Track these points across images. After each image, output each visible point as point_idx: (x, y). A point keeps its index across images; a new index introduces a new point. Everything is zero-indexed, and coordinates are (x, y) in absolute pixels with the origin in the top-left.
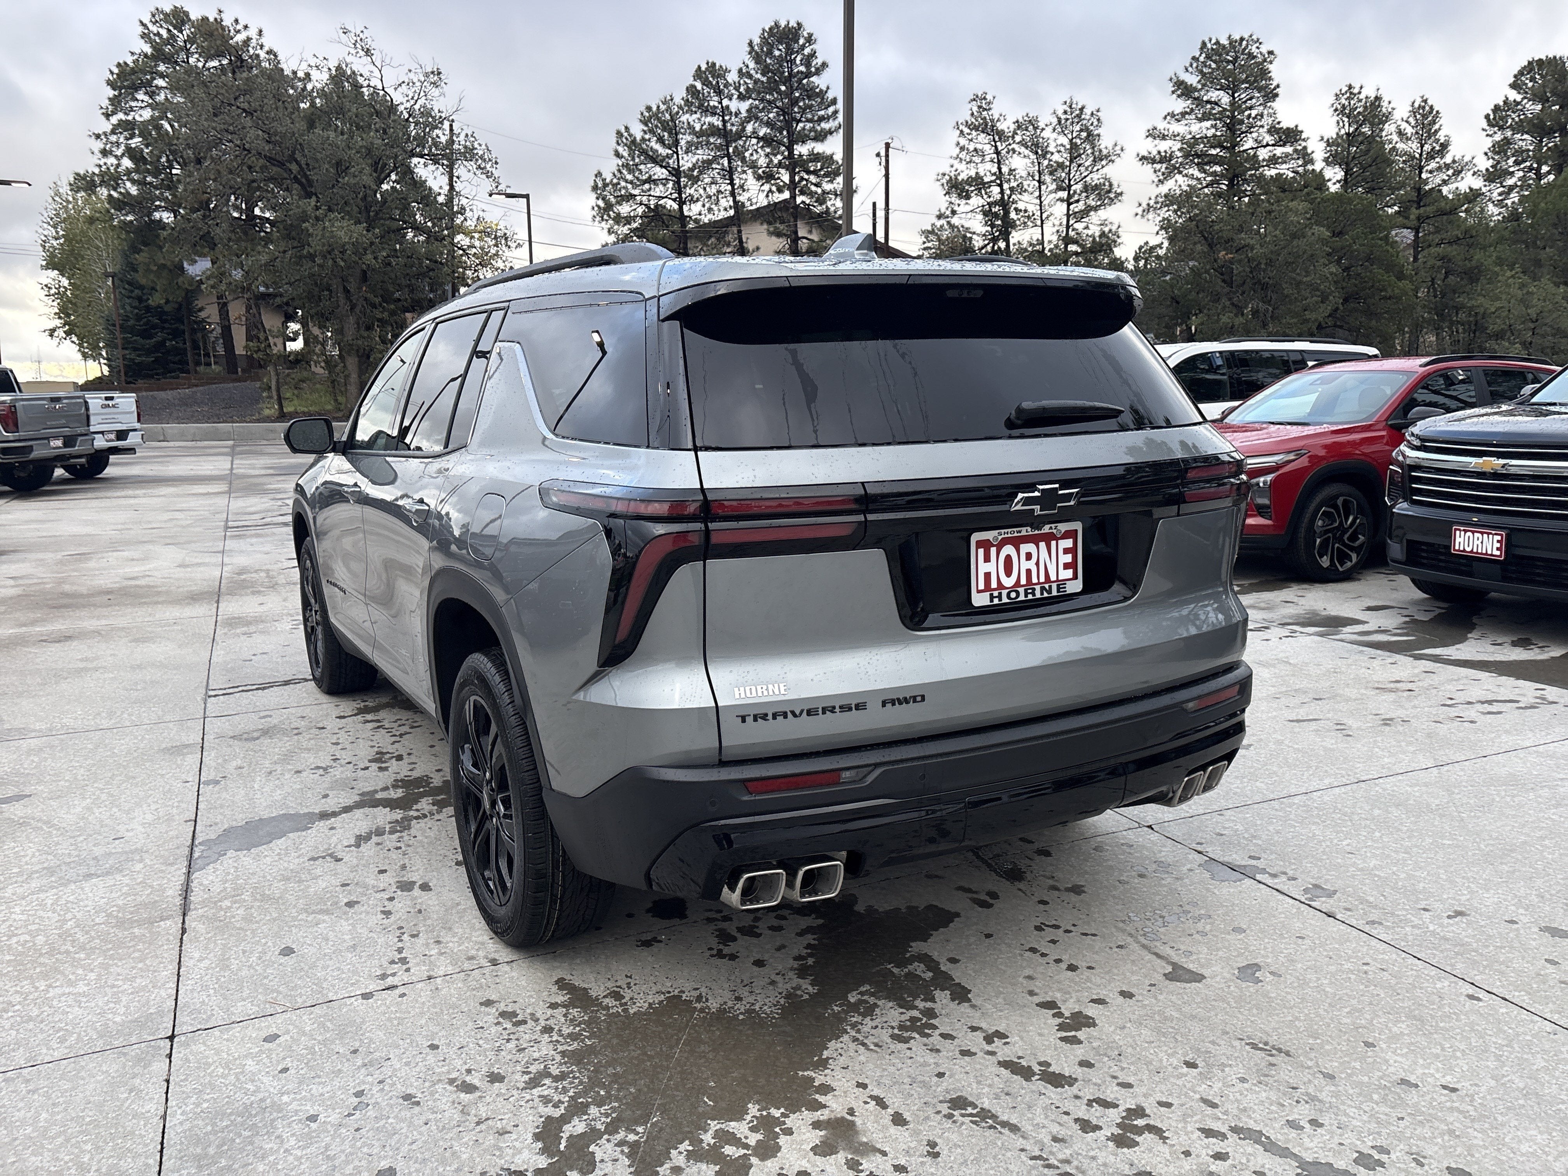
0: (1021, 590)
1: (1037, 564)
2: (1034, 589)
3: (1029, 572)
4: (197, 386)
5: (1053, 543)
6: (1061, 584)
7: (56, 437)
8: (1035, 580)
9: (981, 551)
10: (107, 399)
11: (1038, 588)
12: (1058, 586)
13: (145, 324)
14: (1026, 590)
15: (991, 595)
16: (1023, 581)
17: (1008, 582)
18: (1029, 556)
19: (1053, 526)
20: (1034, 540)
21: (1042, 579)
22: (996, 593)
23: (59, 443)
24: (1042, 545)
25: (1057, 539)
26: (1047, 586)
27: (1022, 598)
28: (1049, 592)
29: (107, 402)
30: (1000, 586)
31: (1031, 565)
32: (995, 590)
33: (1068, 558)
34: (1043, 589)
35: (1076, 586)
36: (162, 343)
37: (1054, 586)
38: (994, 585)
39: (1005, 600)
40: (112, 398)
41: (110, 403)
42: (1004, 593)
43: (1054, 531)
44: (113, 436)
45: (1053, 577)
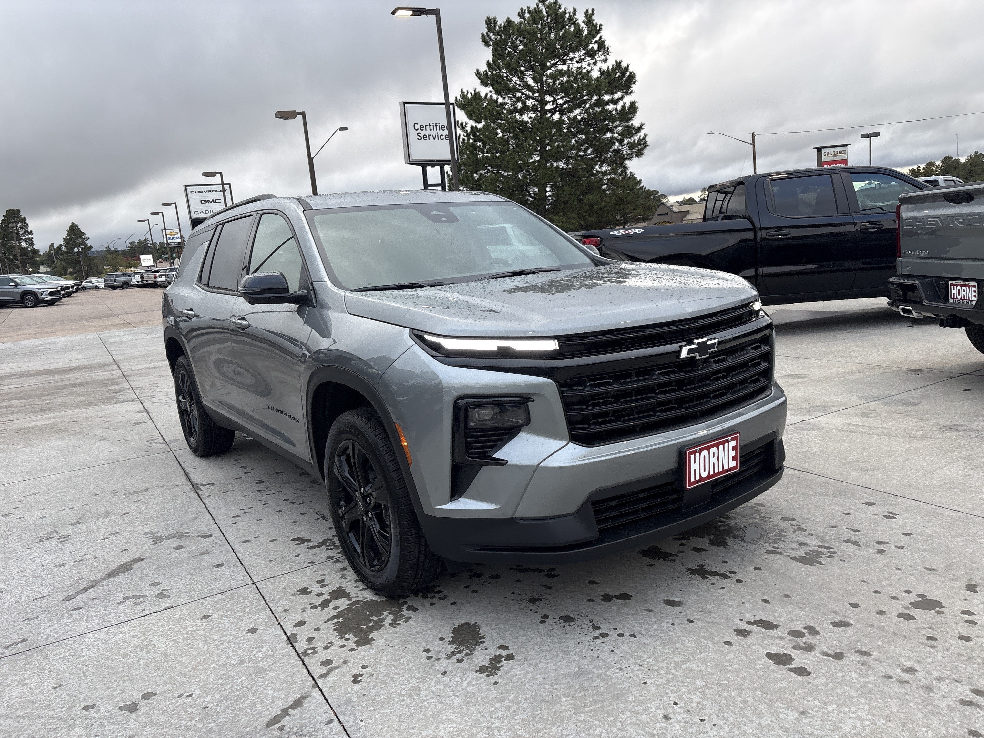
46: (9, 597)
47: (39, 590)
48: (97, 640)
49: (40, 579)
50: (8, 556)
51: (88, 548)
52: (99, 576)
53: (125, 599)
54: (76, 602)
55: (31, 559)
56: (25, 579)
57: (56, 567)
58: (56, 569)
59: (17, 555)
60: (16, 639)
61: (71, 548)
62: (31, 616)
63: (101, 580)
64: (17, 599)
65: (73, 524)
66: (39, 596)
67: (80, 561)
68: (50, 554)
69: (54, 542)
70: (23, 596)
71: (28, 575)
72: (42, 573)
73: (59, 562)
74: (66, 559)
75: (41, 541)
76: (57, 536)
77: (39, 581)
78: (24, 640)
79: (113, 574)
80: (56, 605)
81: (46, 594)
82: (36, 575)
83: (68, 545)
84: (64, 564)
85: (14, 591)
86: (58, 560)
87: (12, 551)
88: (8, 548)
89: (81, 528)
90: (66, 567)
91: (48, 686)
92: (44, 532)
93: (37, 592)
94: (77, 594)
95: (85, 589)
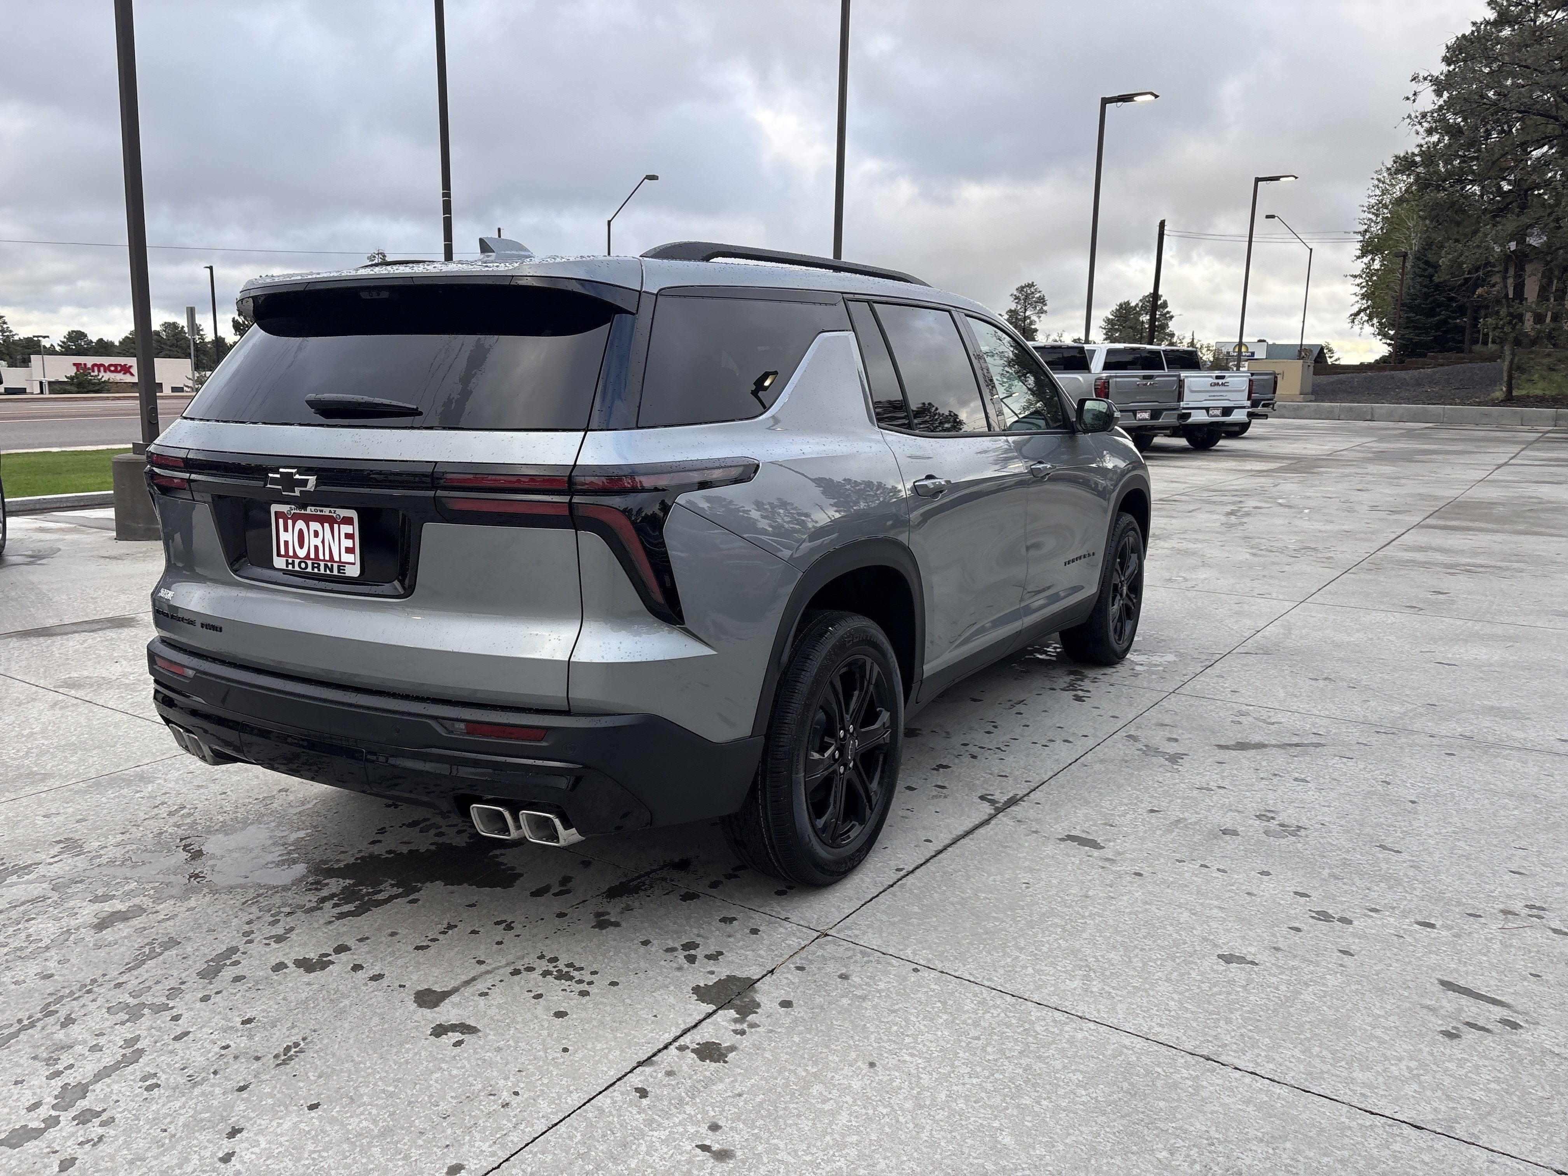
0: (309, 563)
1: (323, 542)
2: (319, 565)
3: (316, 547)
4: (1442, 365)
5: (336, 526)
6: (342, 565)
7: (1143, 410)
8: (321, 557)
9: (281, 521)
10: (1217, 377)
11: (322, 564)
12: (339, 566)
13: (1431, 303)
14: (313, 564)
15: (287, 561)
16: (312, 556)
17: (302, 553)
18: (316, 534)
19: (332, 510)
20: (322, 520)
21: (327, 558)
22: (290, 561)
23: (1146, 415)
24: (326, 525)
25: (339, 524)
26: (329, 564)
27: (309, 570)
28: (331, 570)
29: (1217, 381)
30: (295, 556)
31: (318, 542)
32: (290, 557)
33: (349, 543)
34: (326, 566)
35: (354, 571)
36: (1444, 322)
37: (335, 565)
38: (291, 553)
39: (297, 568)
40: (1223, 377)
41: (1220, 381)
42: (297, 561)
43: (335, 515)
44: (1218, 412)
45: (336, 558)
46: (1377, 772)
47: (1342, 766)
48: (1320, 711)
49: (1333, 776)
50: (1357, 827)
51: (1252, 785)
52: (1274, 751)
53: (1273, 724)
54: (1315, 740)
55: (1328, 806)
56: (1350, 784)
57: (1307, 782)
58: (1308, 779)
59: (1343, 822)
60: (1384, 736)
61: (1271, 795)
62: (1362, 746)
63: (1274, 746)
64: (1370, 766)
65: (1235, 833)
66: (1345, 760)
67: (1275, 775)
68: (1302, 801)
69: (1282, 817)
70: (1362, 767)
71: (1344, 788)
72: (1327, 781)
73: (1299, 785)
74: (1288, 785)
75: (1299, 828)
76: (1273, 825)
77: (1336, 775)
78: (1378, 732)
79: (1260, 746)
80: (1334, 744)
81: (1337, 758)
82: (1334, 783)
83: (1271, 802)
84: (1296, 779)
85: (1367, 776)
86: (1298, 789)
87: (1349, 832)
88: (1351, 840)
89: (1228, 822)
90: (1297, 775)
91: (1373, 704)
92: (1284, 841)
93: (1344, 764)
94: (1307, 745)
95: (1297, 745)
